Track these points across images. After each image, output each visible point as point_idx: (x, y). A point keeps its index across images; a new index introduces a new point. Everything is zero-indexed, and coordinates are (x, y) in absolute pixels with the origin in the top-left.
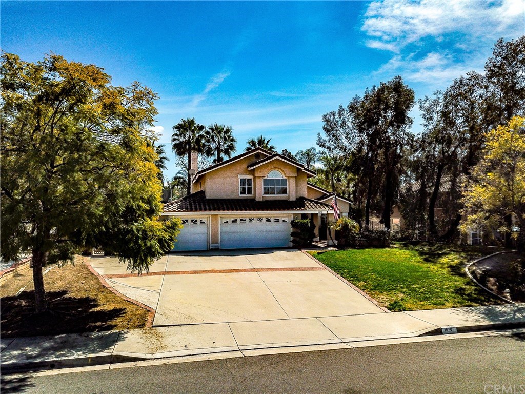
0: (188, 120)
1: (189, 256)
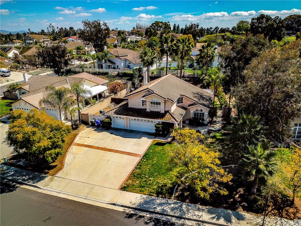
1: (112, 133)
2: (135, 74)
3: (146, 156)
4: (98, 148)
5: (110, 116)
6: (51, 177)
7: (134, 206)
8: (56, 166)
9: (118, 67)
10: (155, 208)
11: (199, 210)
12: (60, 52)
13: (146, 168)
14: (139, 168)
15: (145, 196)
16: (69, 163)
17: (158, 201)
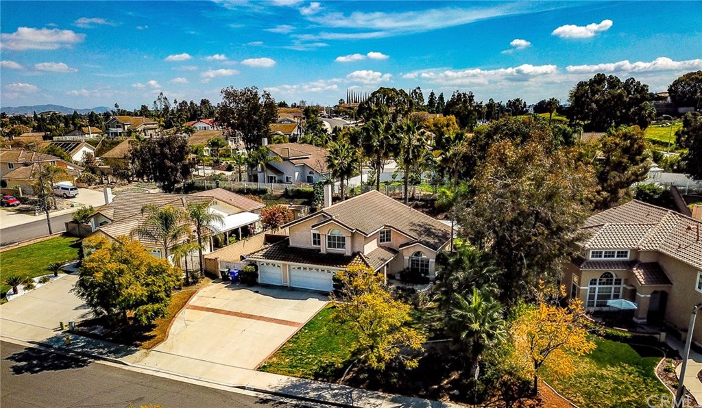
1: (257, 292)
2: (318, 193)
3: (310, 325)
4: (229, 313)
5: (256, 262)
6: (145, 351)
7: (273, 390)
8: (155, 336)
9: (287, 181)
10: (308, 393)
11: (378, 397)
12: (175, 149)
13: (306, 342)
14: (295, 342)
15: (294, 379)
16: (176, 333)
17: (314, 386)
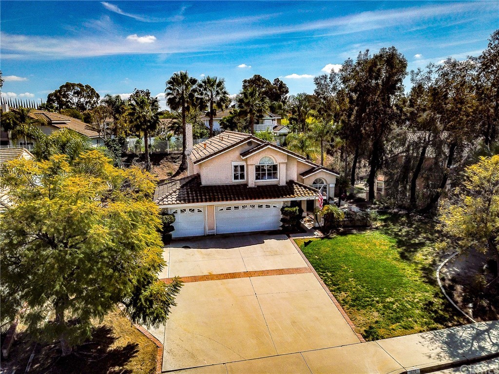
0: (181, 74)
1: (188, 248)
3: (319, 266)
4: (196, 279)
7: (446, 361)
10: (482, 347)
13: (353, 286)
14: (341, 290)
15: (429, 335)
17: (464, 335)
